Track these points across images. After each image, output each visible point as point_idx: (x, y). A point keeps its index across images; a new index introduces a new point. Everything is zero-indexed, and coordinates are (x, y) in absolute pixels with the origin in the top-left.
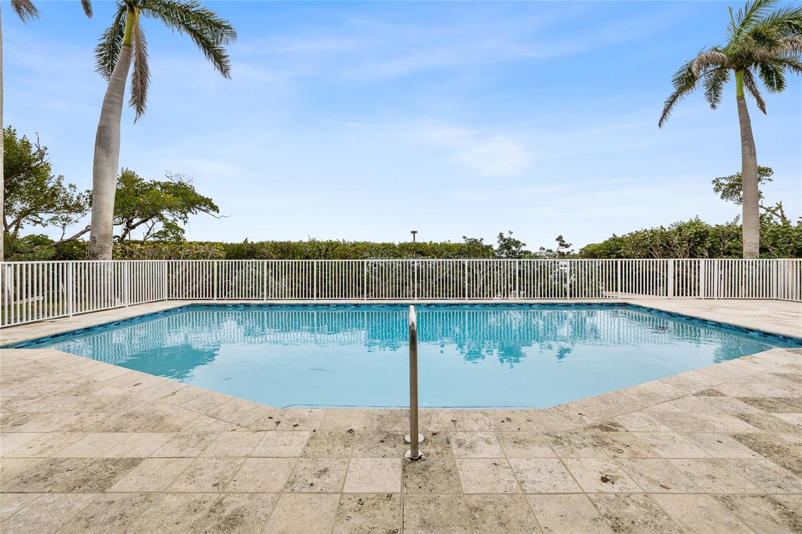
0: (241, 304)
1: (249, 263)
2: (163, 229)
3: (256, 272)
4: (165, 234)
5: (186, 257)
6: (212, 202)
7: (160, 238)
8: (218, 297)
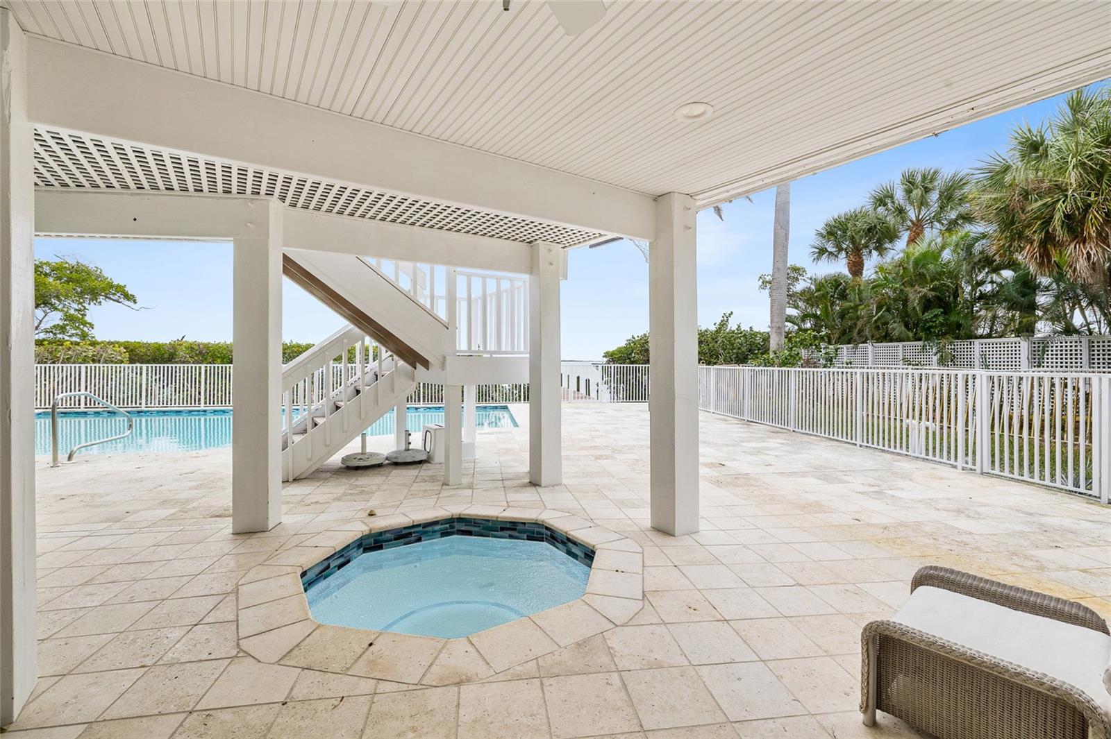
0: (103, 411)
1: (128, 368)
2: (61, 323)
3: (136, 378)
4: (63, 329)
5: (68, 360)
6: (126, 289)
7: (55, 334)
8: (86, 404)
